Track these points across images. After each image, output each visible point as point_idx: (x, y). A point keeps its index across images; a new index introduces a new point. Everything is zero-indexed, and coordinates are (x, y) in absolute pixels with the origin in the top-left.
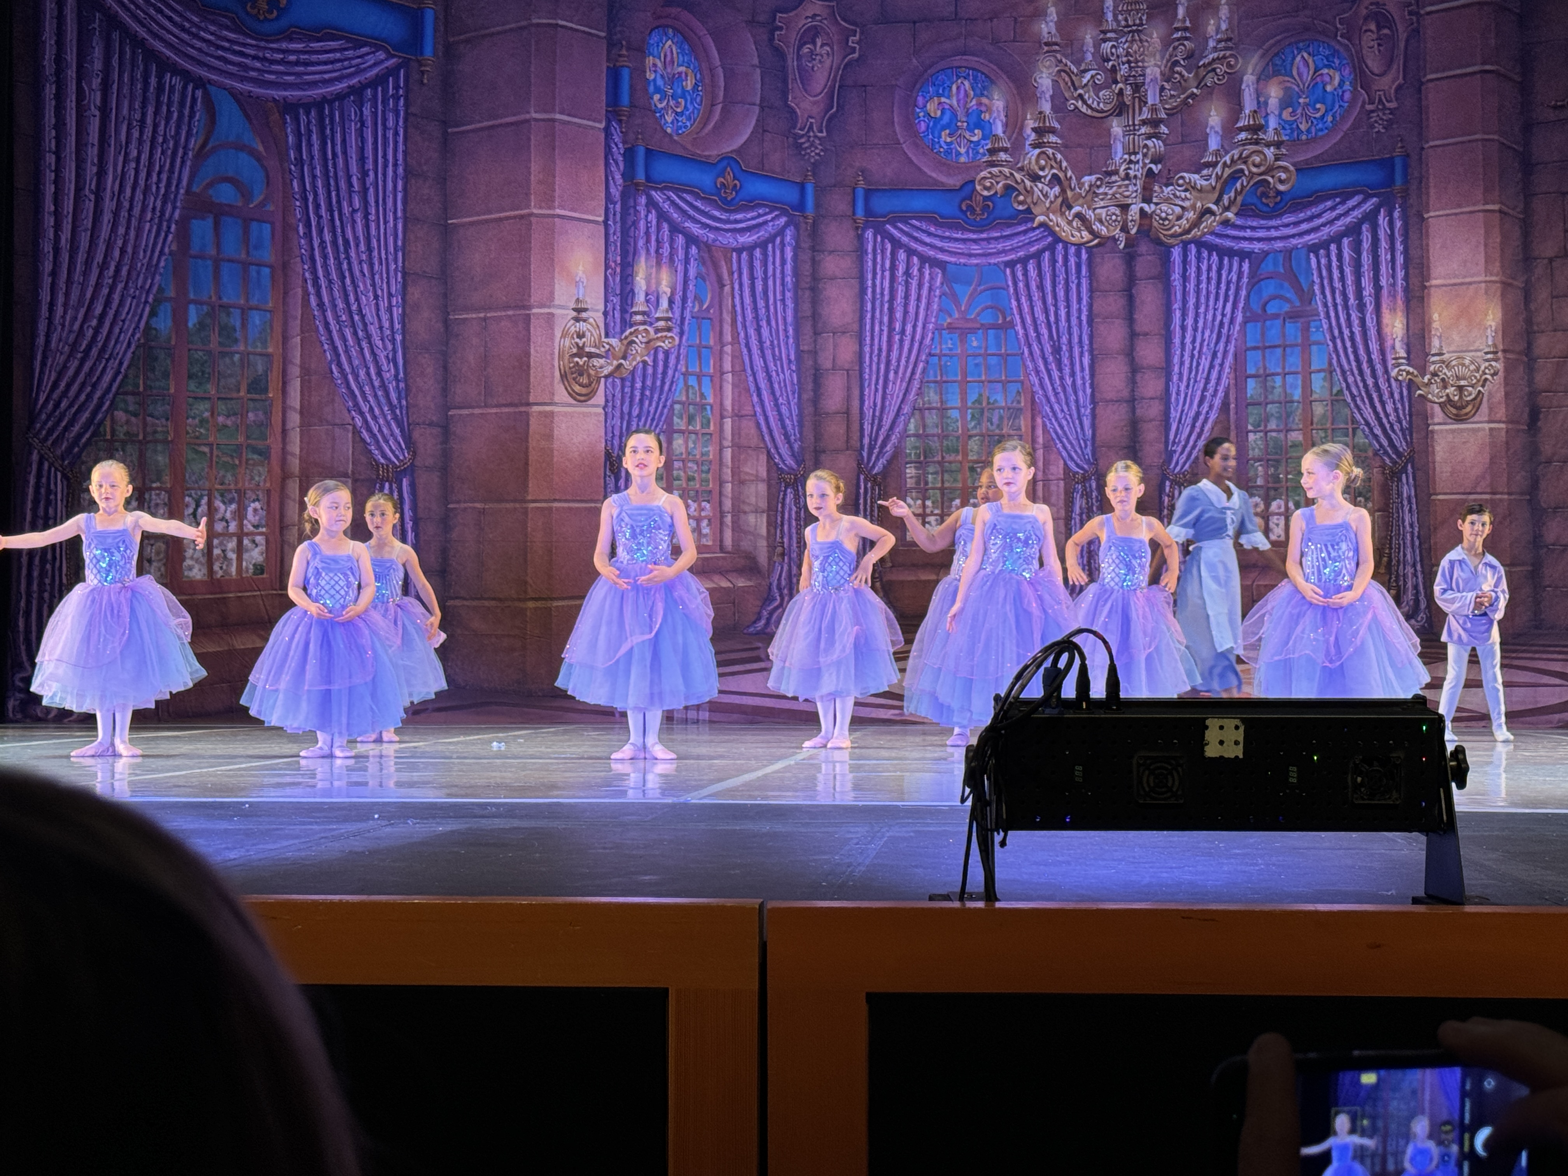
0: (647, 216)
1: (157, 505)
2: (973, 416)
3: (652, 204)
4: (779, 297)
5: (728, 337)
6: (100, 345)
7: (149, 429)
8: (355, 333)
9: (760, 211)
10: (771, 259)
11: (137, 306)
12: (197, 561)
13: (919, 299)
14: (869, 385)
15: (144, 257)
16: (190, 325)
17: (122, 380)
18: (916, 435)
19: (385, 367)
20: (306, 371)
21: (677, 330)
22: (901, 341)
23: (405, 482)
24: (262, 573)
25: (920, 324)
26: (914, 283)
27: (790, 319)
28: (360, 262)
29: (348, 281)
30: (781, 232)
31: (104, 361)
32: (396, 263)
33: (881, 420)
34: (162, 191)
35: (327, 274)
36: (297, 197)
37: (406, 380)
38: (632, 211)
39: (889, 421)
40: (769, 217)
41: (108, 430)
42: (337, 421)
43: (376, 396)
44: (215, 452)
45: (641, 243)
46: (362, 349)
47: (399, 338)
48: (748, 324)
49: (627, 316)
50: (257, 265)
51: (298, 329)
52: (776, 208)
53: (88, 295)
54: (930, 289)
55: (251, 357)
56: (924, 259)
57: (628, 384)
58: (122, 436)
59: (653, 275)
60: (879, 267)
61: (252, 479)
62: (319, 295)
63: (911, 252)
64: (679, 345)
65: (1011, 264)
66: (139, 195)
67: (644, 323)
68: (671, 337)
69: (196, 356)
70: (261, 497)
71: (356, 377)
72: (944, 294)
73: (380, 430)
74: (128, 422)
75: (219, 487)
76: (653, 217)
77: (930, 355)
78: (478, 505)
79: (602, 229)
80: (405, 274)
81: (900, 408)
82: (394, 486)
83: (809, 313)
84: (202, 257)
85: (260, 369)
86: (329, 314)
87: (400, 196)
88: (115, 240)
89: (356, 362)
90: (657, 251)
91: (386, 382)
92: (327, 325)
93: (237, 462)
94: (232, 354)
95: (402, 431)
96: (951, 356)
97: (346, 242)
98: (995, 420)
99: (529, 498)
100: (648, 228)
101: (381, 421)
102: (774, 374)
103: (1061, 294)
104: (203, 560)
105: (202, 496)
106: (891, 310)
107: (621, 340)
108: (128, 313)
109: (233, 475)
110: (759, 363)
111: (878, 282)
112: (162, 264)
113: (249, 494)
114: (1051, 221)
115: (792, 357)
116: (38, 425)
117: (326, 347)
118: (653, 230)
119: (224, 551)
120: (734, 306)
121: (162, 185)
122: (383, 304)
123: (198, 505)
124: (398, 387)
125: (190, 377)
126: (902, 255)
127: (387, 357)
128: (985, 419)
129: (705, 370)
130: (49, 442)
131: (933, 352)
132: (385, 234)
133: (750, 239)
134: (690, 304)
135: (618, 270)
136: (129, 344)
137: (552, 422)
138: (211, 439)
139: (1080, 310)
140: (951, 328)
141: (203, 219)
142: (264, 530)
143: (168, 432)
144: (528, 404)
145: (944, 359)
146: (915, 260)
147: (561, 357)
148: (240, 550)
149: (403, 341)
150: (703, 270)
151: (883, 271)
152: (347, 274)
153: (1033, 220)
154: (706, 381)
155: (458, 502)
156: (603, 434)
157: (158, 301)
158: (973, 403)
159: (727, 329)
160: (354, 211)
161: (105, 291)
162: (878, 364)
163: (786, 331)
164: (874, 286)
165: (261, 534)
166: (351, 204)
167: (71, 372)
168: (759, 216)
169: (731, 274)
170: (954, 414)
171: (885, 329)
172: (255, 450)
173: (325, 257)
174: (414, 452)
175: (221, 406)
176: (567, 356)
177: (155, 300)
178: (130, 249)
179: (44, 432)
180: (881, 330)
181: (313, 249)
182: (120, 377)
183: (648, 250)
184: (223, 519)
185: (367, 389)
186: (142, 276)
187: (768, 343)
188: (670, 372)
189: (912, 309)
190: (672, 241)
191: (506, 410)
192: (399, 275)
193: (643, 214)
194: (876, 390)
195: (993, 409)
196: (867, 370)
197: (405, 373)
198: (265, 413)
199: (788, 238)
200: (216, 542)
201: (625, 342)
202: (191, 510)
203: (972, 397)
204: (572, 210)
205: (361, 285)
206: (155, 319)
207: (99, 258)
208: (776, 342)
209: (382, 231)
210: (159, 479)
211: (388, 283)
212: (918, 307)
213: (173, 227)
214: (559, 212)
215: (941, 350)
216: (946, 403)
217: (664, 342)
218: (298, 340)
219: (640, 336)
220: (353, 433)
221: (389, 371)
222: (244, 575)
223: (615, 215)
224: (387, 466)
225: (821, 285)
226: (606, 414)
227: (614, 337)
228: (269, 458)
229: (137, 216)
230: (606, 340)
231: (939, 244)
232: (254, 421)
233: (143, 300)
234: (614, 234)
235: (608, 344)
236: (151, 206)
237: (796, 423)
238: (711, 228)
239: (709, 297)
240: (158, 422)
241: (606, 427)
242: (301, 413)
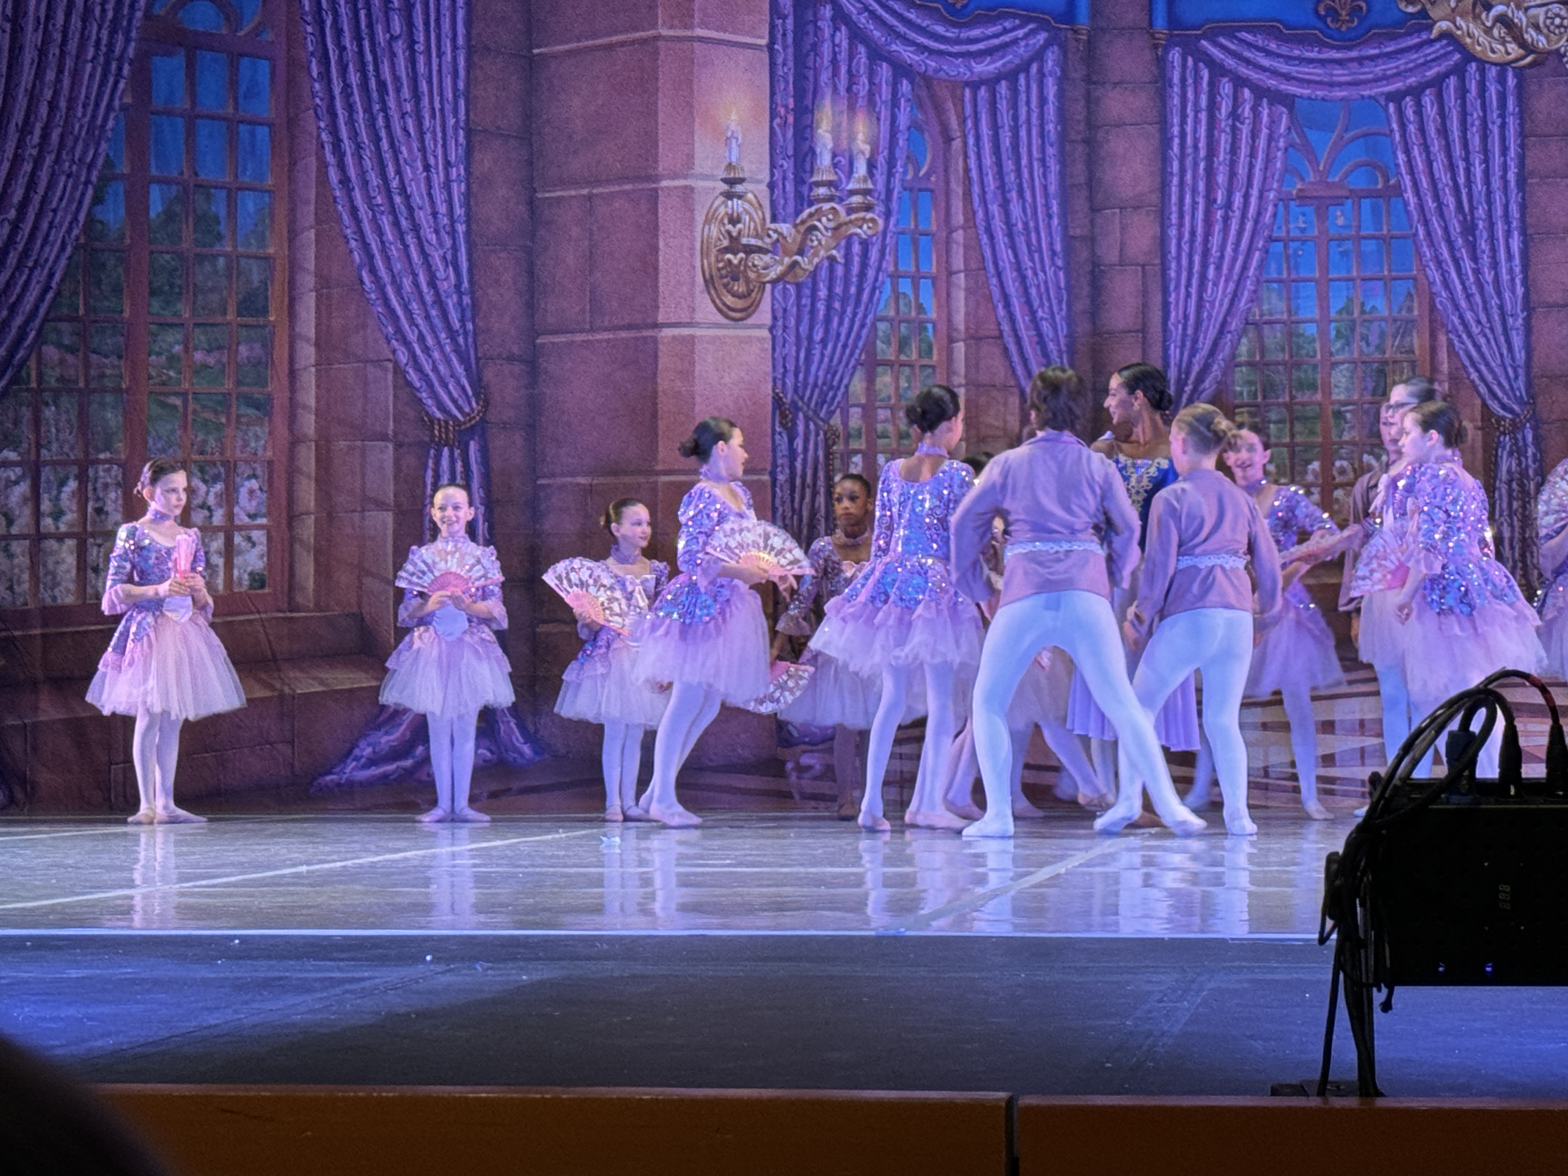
0: (833, 36)
1: (106, 486)
2: (1338, 332)
3: (841, 17)
4: (1036, 154)
5: (959, 218)
6: (20, 247)
7: (93, 372)
8: (396, 224)
9: (1008, 24)
10: (1023, 97)
11: (75, 187)
13: (1253, 155)
14: (1177, 287)
15: (84, 115)
16: (153, 215)
17: (54, 299)
18: (1250, 364)
19: (441, 274)
20: (323, 283)
21: (880, 208)
22: (1226, 219)
23: (473, 446)
24: (262, 586)
25: (1255, 192)
26: (1245, 130)
27: (1053, 189)
28: (403, 116)
29: (385, 144)
30: (1039, 56)
31: (27, 271)
32: (456, 116)
33: (1195, 341)
34: (110, 14)
35: (354, 134)
36: (309, 18)
37: (472, 293)
38: (810, 28)
39: (1209, 343)
40: (1020, 33)
41: (33, 374)
42: (372, 356)
43: (428, 317)
44: (191, 406)
45: (825, 76)
46: (406, 247)
47: (461, 228)
48: (989, 196)
49: (805, 189)
50: (250, 123)
51: (311, 219)
52: (1030, 20)
54: (1271, 139)
55: (243, 261)
56: (1260, 92)
57: (807, 292)
58: (53, 383)
59: (845, 124)
60: (1190, 106)
61: (246, 445)
62: (342, 166)
63: (1239, 82)
64: (885, 233)
65: (1396, 97)
66: (76, 23)
67: (830, 199)
68: (872, 220)
69: (162, 262)
70: (259, 472)
71: (399, 289)
72: (1291, 145)
73: (435, 369)
74: (62, 362)
75: (195, 457)
76: (842, 37)
77: (1271, 239)
78: (582, 480)
79: (765, 57)
80: (469, 132)
81: (1224, 324)
82: (457, 452)
83: (1082, 179)
84: (169, 113)
85: (256, 279)
86: (358, 195)
87: (461, 14)
88: (41, 90)
89: (398, 266)
90: (849, 90)
91: (443, 296)
92: (354, 211)
93: (223, 420)
94: (215, 257)
95: (468, 369)
96: (1304, 242)
97: (382, 85)
98: (1374, 340)
99: (660, 467)
100: (835, 54)
101: (436, 355)
102: (1029, 273)
103: (1475, 141)
106: (1210, 173)
107: (795, 226)
108: (61, 199)
109: (218, 440)
110: (1006, 255)
111: (1189, 129)
112: (110, 124)
113: (243, 468)
114: (1458, 28)
115: (1058, 247)
117: (353, 244)
118: (843, 56)
120: (967, 170)
122: (438, 178)
124: (460, 302)
125: (153, 293)
126: (1226, 87)
127: (444, 258)
128: (1357, 337)
129: (924, 269)
131: (1275, 235)
132: (440, 71)
133: (991, 68)
134: (899, 168)
135: (791, 119)
136: (63, 248)
137: (693, 352)
138: (185, 386)
139: (1505, 168)
140: (1302, 198)
141: (169, 54)
142: (264, 521)
143: (121, 377)
144: (656, 326)
145: (1293, 245)
146: (1247, 93)
147: (705, 254)
148: (229, 552)
149: (468, 233)
150: (920, 116)
151: (1197, 112)
152: (383, 134)
153: (1430, 28)
154: (925, 285)
155: (553, 475)
156: (770, 369)
157: (105, 179)
158: (1340, 312)
159: (958, 205)
160: (393, 38)
161: (28, 167)
162: (1191, 255)
163: (1047, 206)
164: (1183, 135)
165: (260, 527)
166: (388, 28)
168: (1005, 31)
169: (963, 121)
170: (1311, 330)
171: (1201, 201)
172: (250, 402)
173: (350, 108)
174: (486, 401)
175: (200, 337)
176: (714, 252)
177: (100, 179)
178: (63, 104)
180: (1195, 204)
181: (332, 98)
182: (50, 295)
183: (835, 89)
184: (204, 506)
185: (414, 306)
186: (80, 143)
187: (1020, 226)
188: (871, 273)
189: (1242, 169)
190: (872, 74)
191: (624, 334)
192: (461, 132)
193: (827, 34)
194: (1188, 295)
195: (1371, 321)
196: (1173, 265)
197: (471, 282)
198: (264, 346)
199: (1050, 63)
201: (802, 229)
203: (1336, 304)
204: (720, 29)
205: (404, 149)
206: (99, 208)
207: (18, 118)
208: (1032, 224)
209: (435, 68)
210: (108, 448)
211: (444, 146)
212: (1251, 167)
213: (126, 69)
214: (700, 32)
215: (1288, 232)
216: (1296, 313)
217: (861, 227)
218: (312, 234)
219: (824, 219)
220: (395, 372)
221: (447, 278)
222: (236, 590)
223: (784, 35)
224: (446, 422)
225: (1100, 135)
226: (774, 338)
227: (785, 221)
228: (269, 414)
229: (74, 52)
230: (772, 226)
231: (1283, 67)
232: (248, 358)
233: (83, 179)
234: (784, 64)
235: (776, 231)
236: (94, 37)
237: (1064, 348)
238: (931, 52)
239: (929, 157)
240: (106, 361)
241: (774, 359)
242: (317, 345)
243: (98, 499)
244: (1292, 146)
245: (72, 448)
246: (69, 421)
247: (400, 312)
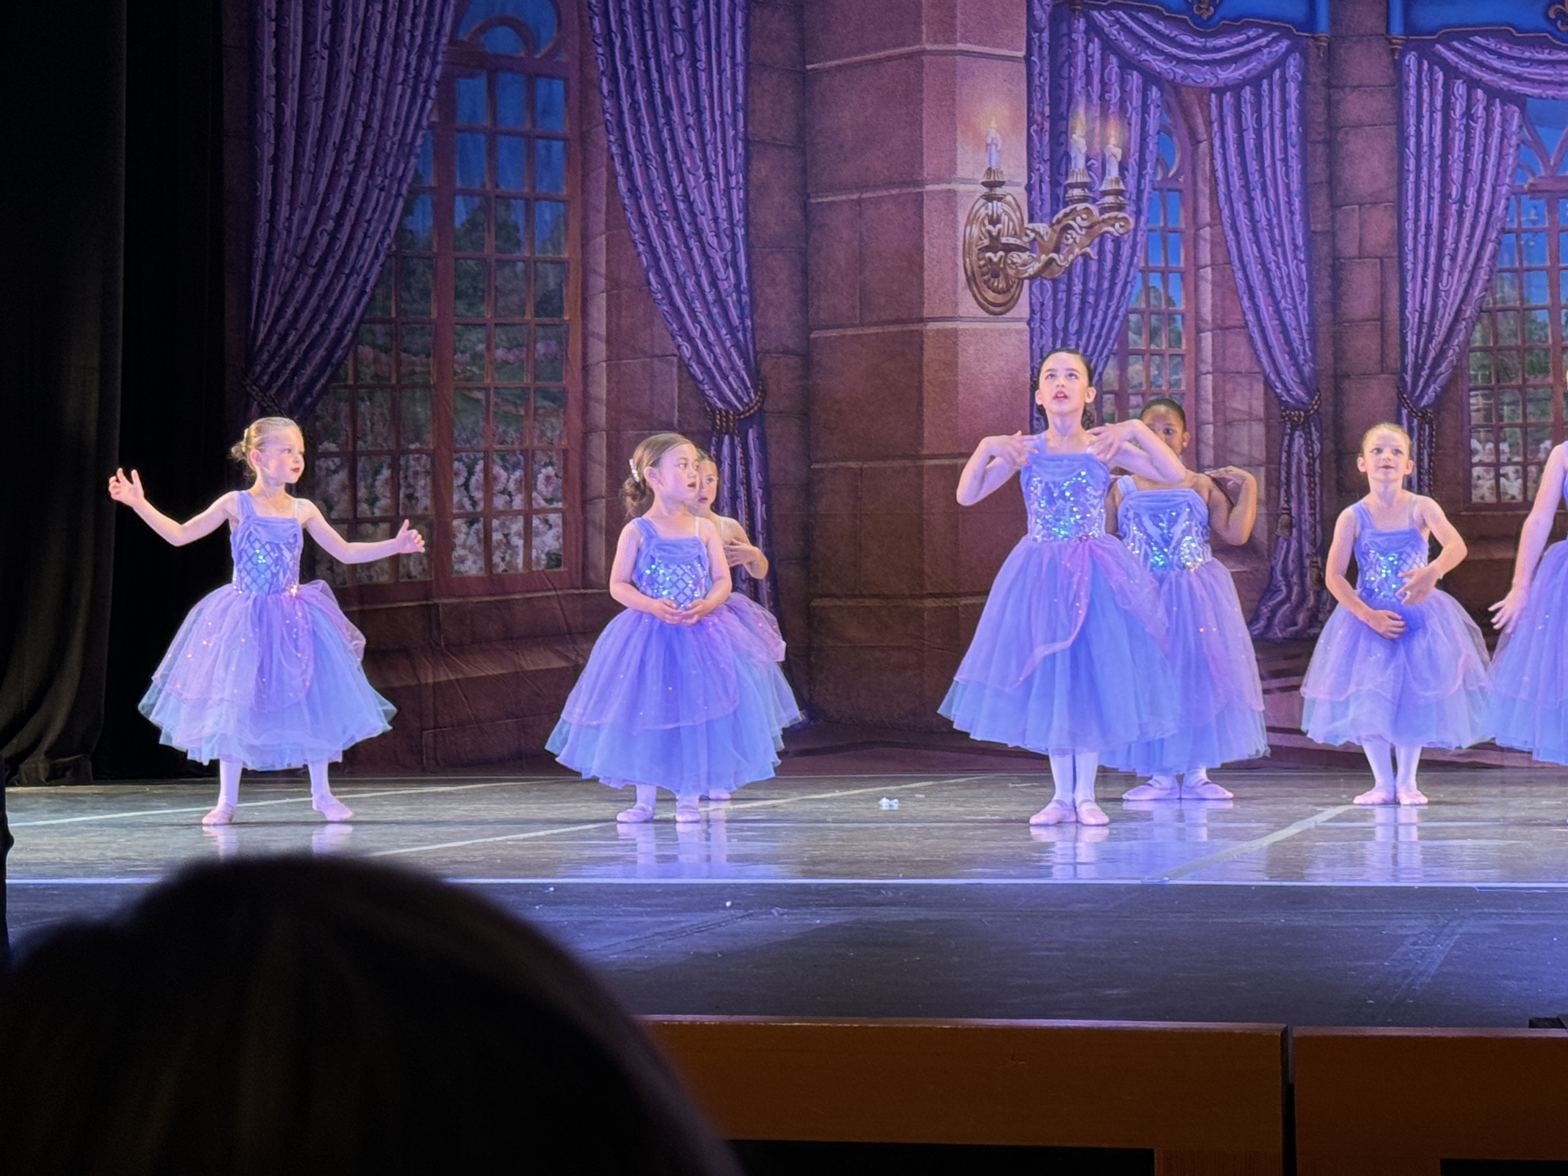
0: (1086, 48)
1: (416, 474)
3: (1093, 29)
4: (1279, 155)
5: (1206, 216)
6: (338, 255)
7: (403, 370)
8: (680, 228)
9: (1251, 33)
10: (1266, 101)
11: (387, 199)
12: (471, 549)
13: (1485, 151)
14: (1414, 278)
15: (395, 133)
16: (457, 224)
17: (368, 304)
18: (1485, 349)
19: (722, 275)
20: (614, 284)
21: (1133, 208)
22: (1461, 213)
23: (751, 434)
24: (558, 565)
25: (1488, 187)
26: (1479, 128)
27: (1295, 187)
28: (687, 128)
29: (669, 155)
30: (1281, 62)
31: (344, 278)
32: (735, 128)
33: (1431, 328)
34: (418, 41)
35: (642, 147)
36: (600, 41)
37: (751, 291)
38: (1065, 40)
39: (1444, 330)
40: (1263, 41)
41: (350, 372)
42: (658, 352)
43: (710, 315)
44: (493, 399)
45: (1079, 86)
46: (690, 250)
47: (740, 232)
48: (1234, 196)
49: (1060, 191)
50: (548, 138)
51: (603, 227)
52: (1274, 28)
53: (322, 188)
54: (1503, 136)
55: (540, 266)
56: (1493, 93)
57: (1063, 287)
58: (368, 380)
59: (1097, 130)
60: (1425, 106)
61: (543, 434)
62: (630, 176)
63: (1473, 84)
64: (1135, 230)
66: (387, 48)
67: (1084, 199)
68: (1124, 219)
69: (465, 267)
70: (555, 460)
71: (682, 288)
73: (717, 363)
74: (376, 361)
75: (499, 447)
76: (1095, 48)
78: (853, 465)
79: (1023, 68)
80: (747, 142)
81: (1459, 311)
82: (737, 440)
83: (1323, 177)
84: (471, 130)
85: (552, 284)
86: (644, 202)
87: (739, 34)
88: (357, 110)
89: (682, 268)
90: (1102, 97)
91: (724, 294)
92: (641, 216)
93: (522, 412)
94: (513, 263)
95: (746, 363)
96: (1535, 232)
97: (667, 102)
99: (925, 452)
100: (1088, 64)
101: (717, 350)
102: (1273, 266)
104: (479, 548)
105: (475, 461)
106: (1445, 169)
107: (1052, 225)
108: (374, 211)
109: (517, 430)
110: (1250, 250)
111: (1425, 129)
112: (419, 141)
113: (540, 457)
115: (1300, 241)
116: (258, 368)
117: (641, 248)
118: (1096, 66)
119: (506, 536)
120: (1213, 171)
121: (418, 33)
122: (719, 186)
123: (471, 473)
124: (739, 300)
125: (458, 296)
126: (1460, 88)
127: (725, 260)
129: (1173, 265)
130: (273, 392)
131: (1508, 226)
132: (720, 87)
133: (1236, 74)
134: (1149, 170)
135: (1047, 125)
136: (376, 255)
137: (955, 344)
138: (488, 381)
140: (1534, 192)
141: (471, 76)
142: (560, 505)
143: (429, 373)
144: (922, 320)
145: (1524, 236)
146: (1480, 92)
147: (966, 253)
148: (528, 533)
149: (747, 236)
150: (1169, 121)
151: (1432, 112)
152: (668, 145)
154: (1174, 279)
155: (825, 460)
156: (1028, 359)
157: (414, 193)
159: (1205, 204)
160: (677, 57)
161: (344, 181)
162: (1427, 247)
163: (1290, 203)
164: (1419, 133)
165: (556, 510)
166: (672, 48)
167: (300, 294)
168: (1249, 40)
169: (1209, 124)
170: (1542, 316)
171: (1436, 196)
172: (547, 395)
173: (638, 123)
174: (764, 392)
175: (500, 335)
176: (975, 250)
177: (409, 192)
178: (376, 124)
179: (266, 378)
180: (1430, 198)
181: (621, 112)
182: (365, 299)
183: (1088, 96)
184: (504, 491)
185: (697, 305)
186: (392, 159)
187: (1264, 222)
188: (1123, 269)
189: (1475, 165)
190: (1123, 82)
191: (892, 329)
192: (740, 144)
193: (1081, 44)
194: (1424, 284)
196: (1410, 257)
197: (750, 280)
198: (559, 343)
199: (1292, 69)
200: (495, 523)
201: (1058, 228)
202: (461, 480)
204: (979, 43)
205: (687, 159)
206: (410, 218)
207: (335, 137)
208: (1275, 220)
209: (716, 84)
210: (418, 438)
211: (724, 156)
212: (1484, 162)
213: (433, 91)
214: (961, 46)
215: (1520, 224)
216: (1528, 301)
217: (1113, 226)
218: (602, 240)
219: (1078, 219)
220: (679, 367)
221: (728, 278)
222: (534, 569)
223: (1040, 47)
224: (727, 412)
225: (1341, 136)
226: (1032, 330)
227: (1042, 221)
228: (565, 406)
229: (385, 77)
230: (1031, 226)
231: (1516, 69)
232: (545, 354)
233: (394, 192)
234: (1041, 74)
235: (1033, 231)
236: (403, 62)
237: (1306, 336)
238: (1179, 60)
239: (1177, 160)
240: (414, 358)
241: (1031, 349)
242: (608, 342)
243: (409, 486)
244: (1523, 142)
245: (386, 440)
246: (382, 414)
247: (684, 311)
